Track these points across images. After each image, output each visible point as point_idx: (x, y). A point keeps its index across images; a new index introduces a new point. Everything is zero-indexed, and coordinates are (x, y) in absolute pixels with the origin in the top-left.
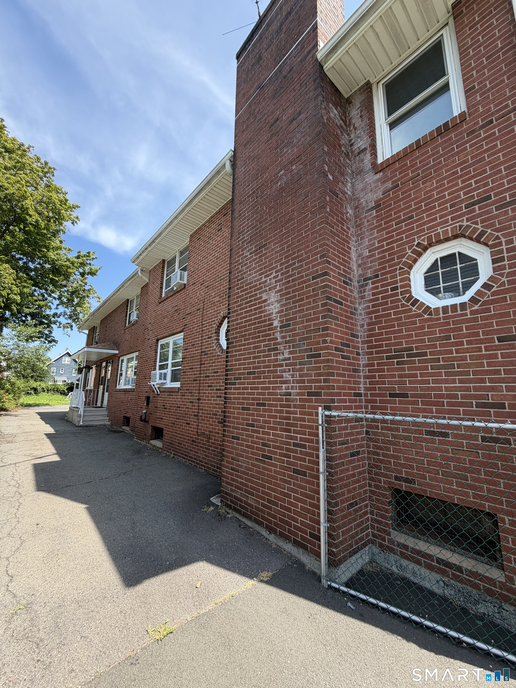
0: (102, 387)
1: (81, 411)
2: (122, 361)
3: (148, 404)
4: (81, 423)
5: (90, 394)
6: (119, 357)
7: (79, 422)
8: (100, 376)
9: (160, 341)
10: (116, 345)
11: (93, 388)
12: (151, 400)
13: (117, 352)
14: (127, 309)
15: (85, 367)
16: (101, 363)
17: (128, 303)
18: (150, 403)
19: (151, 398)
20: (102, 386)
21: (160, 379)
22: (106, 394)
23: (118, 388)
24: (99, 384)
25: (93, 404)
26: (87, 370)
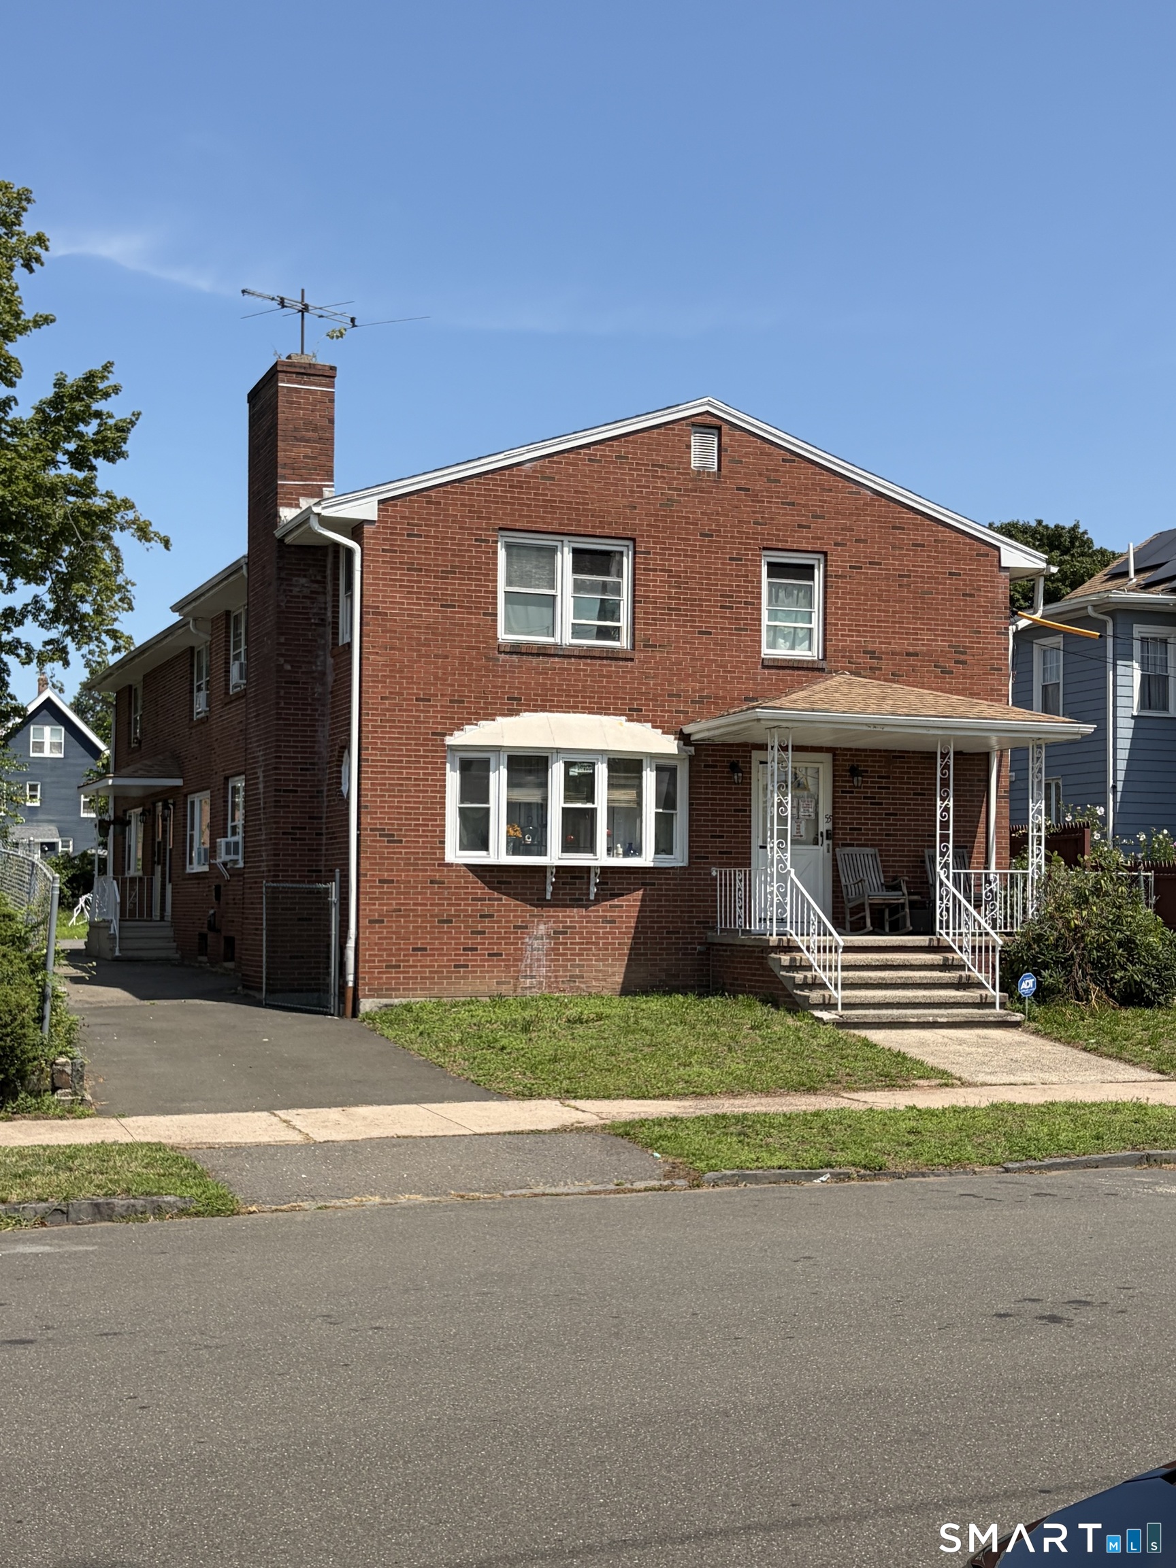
0: (158, 869)
1: (115, 928)
2: (193, 803)
3: (218, 897)
4: (117, 954)
5: (132, 889)
6: (186, 796)
7: (113, 950)
8: (154, 840)
9: (230, 780)
10: (177, 765)
11: (140, 873)
12: (222, 893)
13: (179, 782)
14: (192, 673)
15: (114, 822)
16: (154, 804)
17: (192, 656)
18: (222, 898)
19: (222, 888)
20: (160, 867)
21: (228, 853)
22: (169, 887)
23: (188, 871)
24: (154, 863)
25: (141, 914)
26: (118, 827)
